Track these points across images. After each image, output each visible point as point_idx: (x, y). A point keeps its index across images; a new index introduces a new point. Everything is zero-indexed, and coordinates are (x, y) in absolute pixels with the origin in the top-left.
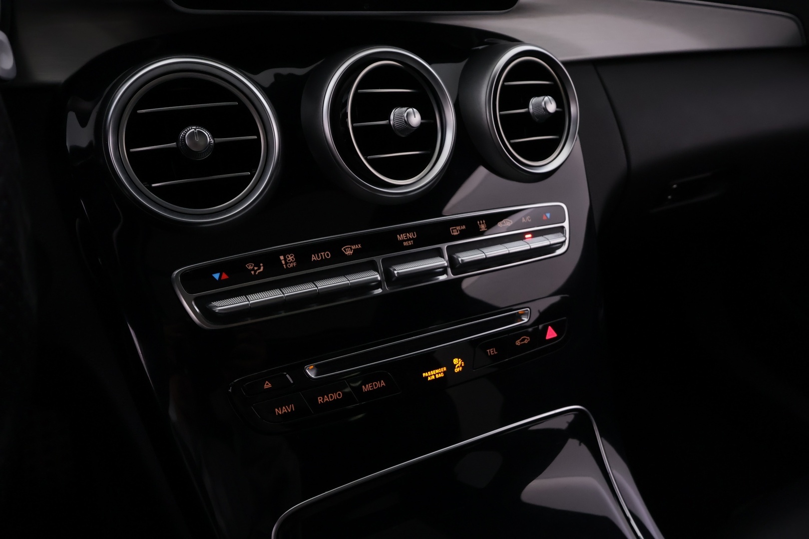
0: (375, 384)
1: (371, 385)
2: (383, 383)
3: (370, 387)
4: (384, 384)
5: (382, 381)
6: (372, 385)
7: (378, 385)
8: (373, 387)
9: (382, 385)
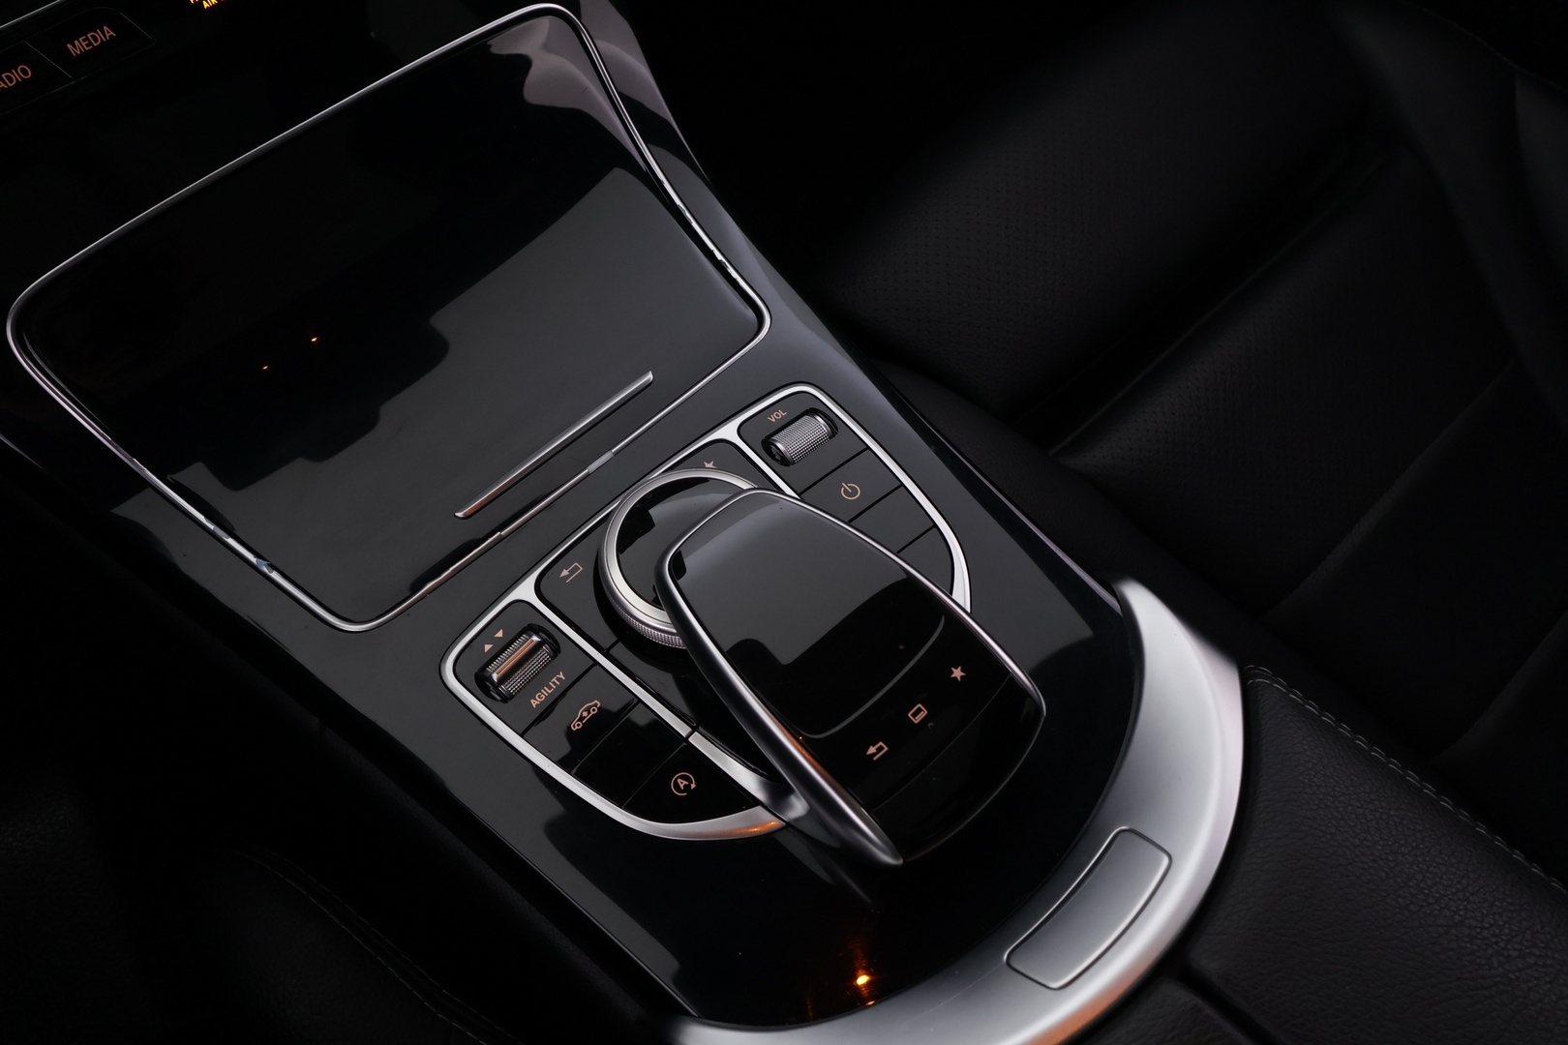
0: (93, 37)
1: (84, 40)
2: (109, 33)
3: (84, 44)
4: (111, 33)
5: (105, 28)
6: (87, 39)
7: (99, 35)
8: (90, 44)
9: (107, 35)
